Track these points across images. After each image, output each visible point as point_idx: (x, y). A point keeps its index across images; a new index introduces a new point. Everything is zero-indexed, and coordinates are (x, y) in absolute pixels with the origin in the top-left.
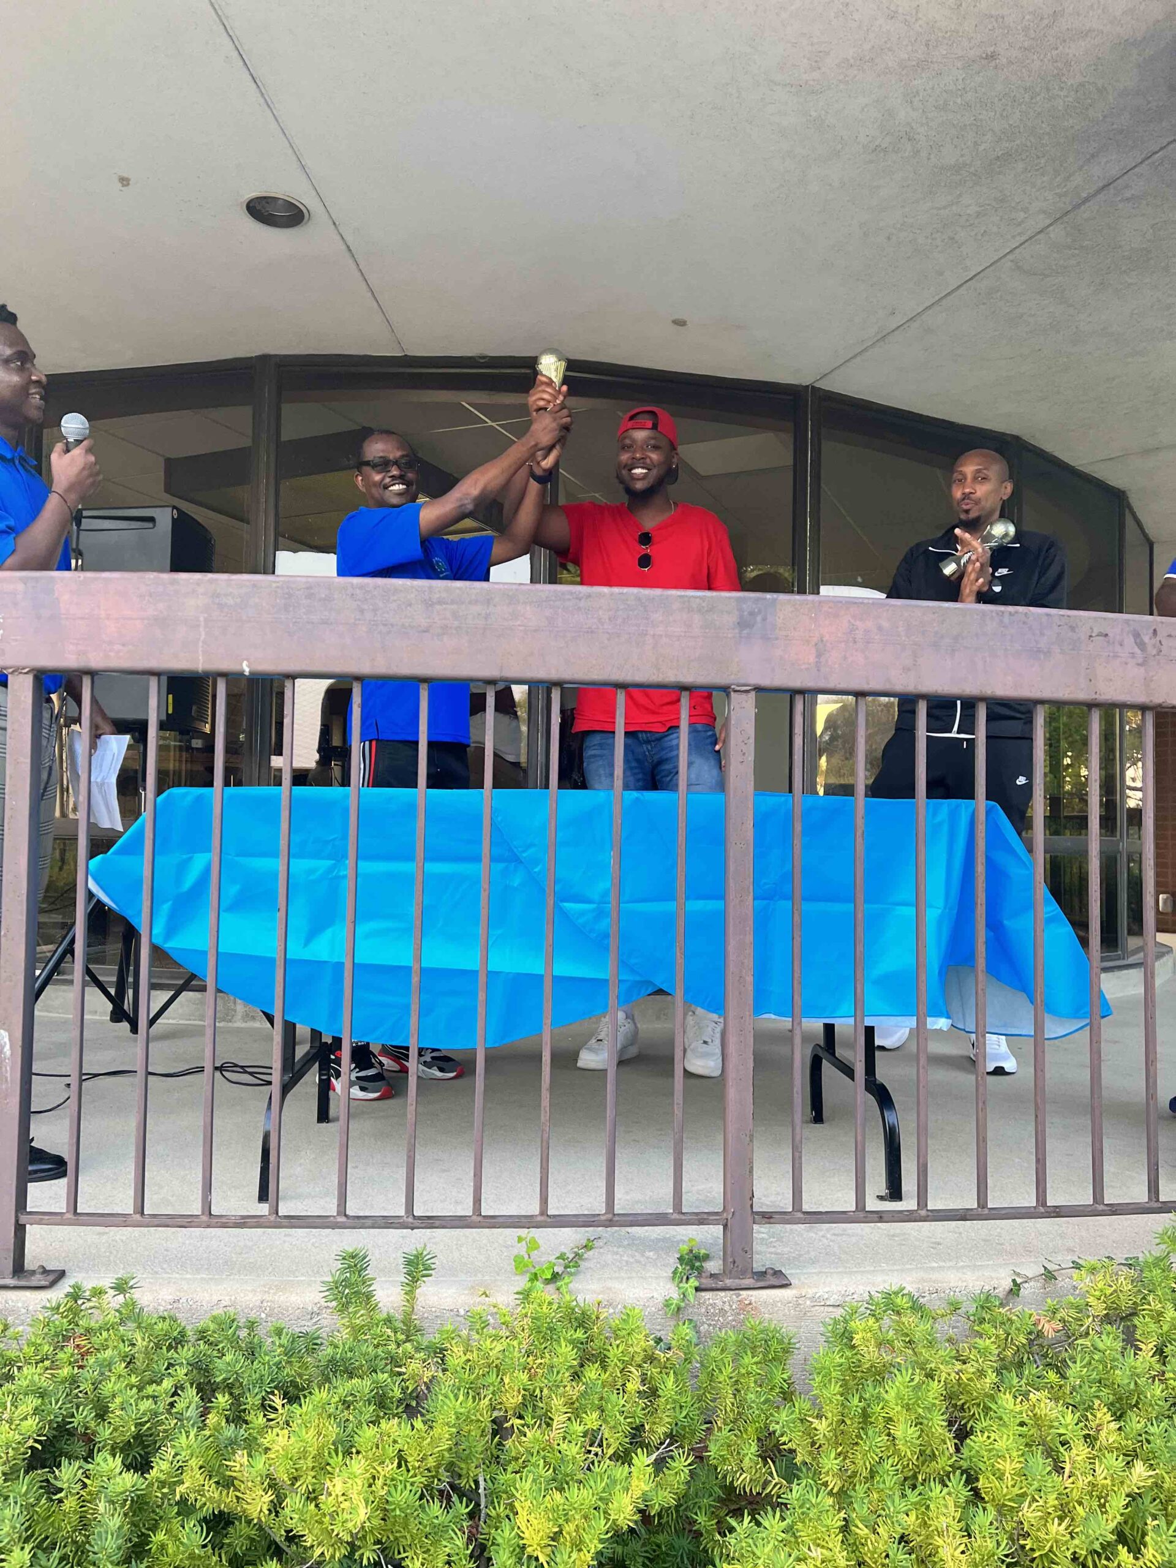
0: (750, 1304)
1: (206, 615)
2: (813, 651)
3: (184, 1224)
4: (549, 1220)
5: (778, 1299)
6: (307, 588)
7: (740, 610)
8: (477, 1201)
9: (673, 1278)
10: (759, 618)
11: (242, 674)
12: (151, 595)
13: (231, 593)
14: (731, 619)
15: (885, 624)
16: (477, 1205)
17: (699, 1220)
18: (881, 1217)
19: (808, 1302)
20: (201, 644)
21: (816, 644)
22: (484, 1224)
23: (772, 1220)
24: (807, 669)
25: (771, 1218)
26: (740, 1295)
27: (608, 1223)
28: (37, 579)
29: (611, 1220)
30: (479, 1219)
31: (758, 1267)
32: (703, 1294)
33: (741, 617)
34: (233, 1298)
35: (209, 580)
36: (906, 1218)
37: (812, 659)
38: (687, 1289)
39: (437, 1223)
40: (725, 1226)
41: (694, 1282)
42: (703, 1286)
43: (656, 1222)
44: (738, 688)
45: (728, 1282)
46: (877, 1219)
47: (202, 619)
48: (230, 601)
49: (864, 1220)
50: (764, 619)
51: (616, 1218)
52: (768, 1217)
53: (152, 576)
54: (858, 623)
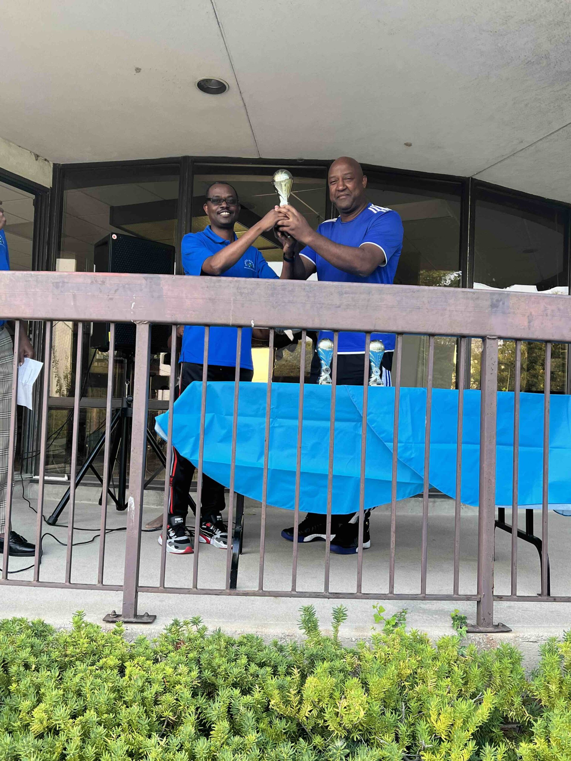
0: (492, 640)
1: (234, 298)
2: (527, 320)
3: (218, 593)
4: (394, 596)
5: (506, 638)
6: (282, 285)
7: (492, 299)
8: (359, 586)
9: (453, 627)
10: (501, 303)
12: (208, 287)
13: (246, 287)
14: (489, 303)
15: (562, 308)
16: (360, 588)
17: (467, 598)
18: (555, 599)
19: (520, 640)
20: (231, 312)
21: (528, 317)
22: (363, 597)
23: (502, 599)
24: (524, 329)
26: (487, 635)
28: (151, 278)
29: (424, 597)
30: (361, 595)
31: (496, 622)
32: (470, 634)
33: (492, 302)
34: (242, 630)
36: (567, 600)
37: (526, 323)
38: (462, 631)
39: (341, 596)
40: (479, 602)
41: (465, 628)
42: (469, 631)
43: (447, 598)
44: (490, 337)
45: (481, 629)
46: (553, 600)
47: (232, 299)
48: (246, 291)
49: (547, 600)
50: (503, 304)
51: (427, 596)
52: (500, 598)
54: (549, 307)
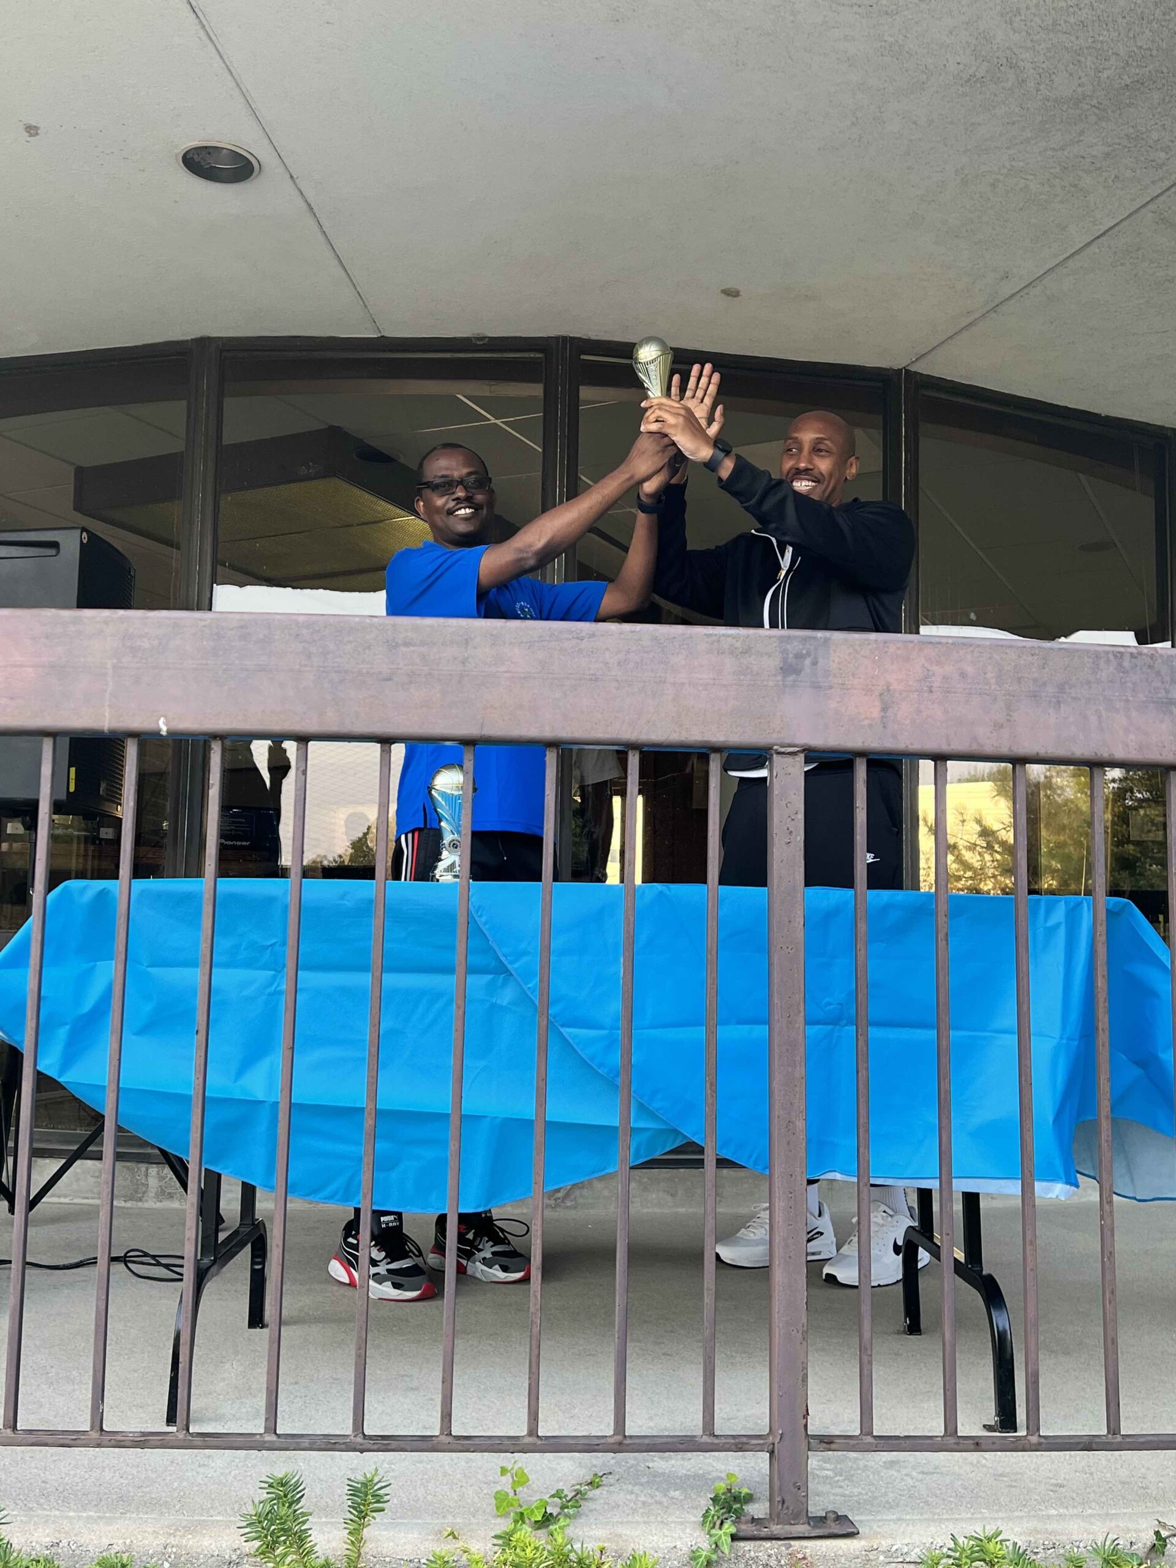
0: (804, 1558)
1: (115, 661)
2: (877, 703)
3: (68, 1442)
4: (539, 1442)
5: (840, 1553)
6: (242, 627)
7: (784, 652)
8: (447, 1417)
9: (704, 1523)
10: (808, 662)
11: (157, 734)
12: (47, 637)
13: (147, 633)
14: (774, 662)
15: (970, 670)
16: (447, 1420)
17: (736, 1445)
18: (977, 1444)
19: (882, 1558)
20: (107, 695)
21: (881, 695)
22: (453, 1447)
23: (833, 1446)
24: (870, 726)
25: (832, 1443)
26: (791, 1546)
27: (616, 1447)
29: (620, 1444)
30: (449, 1439)
31: (816, 1508)
32: (742, 1544)
33: (785, 660)
34: (128, 1542)
35: (120, 618)
36: (1012, 1446)
37: (876, 713)
38: (721, 1536)
39: (394, 1444)
40: (772, 1453)
41: (729, 1528)
42: (741, 1534)
43: (681, 1447)
44: (783, 750)
45: (776, 1529)
46: (972, 1447)
47: (109, 666)
48: (146, 644)
49: (955, 1447)
50: (815, 663)
51: (628, 1441)
52: (827, 1442)
53: (49, 614)
54: (935, 668)
